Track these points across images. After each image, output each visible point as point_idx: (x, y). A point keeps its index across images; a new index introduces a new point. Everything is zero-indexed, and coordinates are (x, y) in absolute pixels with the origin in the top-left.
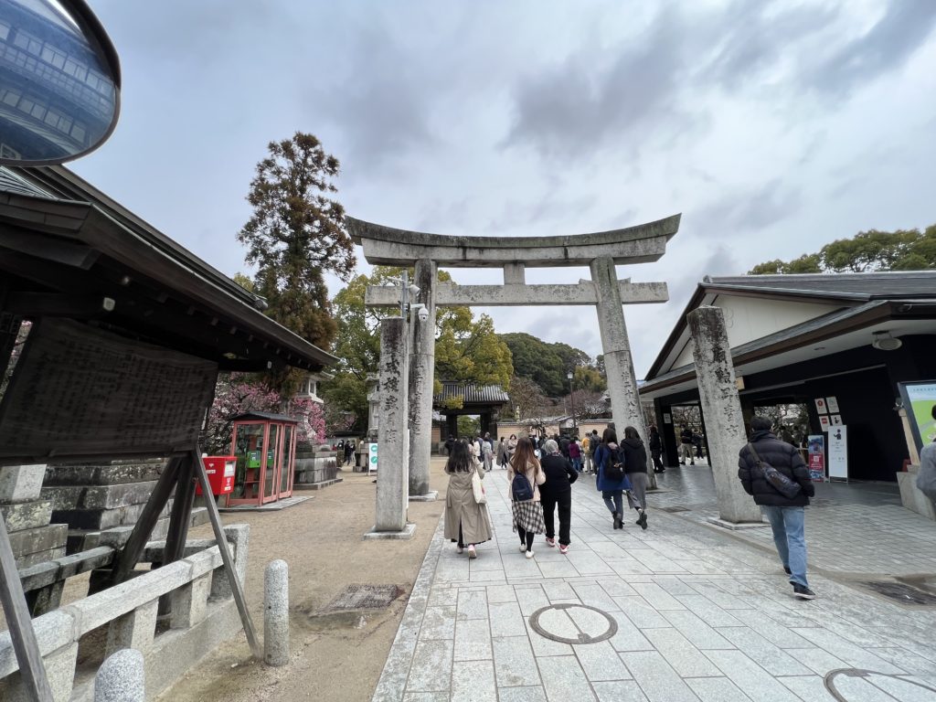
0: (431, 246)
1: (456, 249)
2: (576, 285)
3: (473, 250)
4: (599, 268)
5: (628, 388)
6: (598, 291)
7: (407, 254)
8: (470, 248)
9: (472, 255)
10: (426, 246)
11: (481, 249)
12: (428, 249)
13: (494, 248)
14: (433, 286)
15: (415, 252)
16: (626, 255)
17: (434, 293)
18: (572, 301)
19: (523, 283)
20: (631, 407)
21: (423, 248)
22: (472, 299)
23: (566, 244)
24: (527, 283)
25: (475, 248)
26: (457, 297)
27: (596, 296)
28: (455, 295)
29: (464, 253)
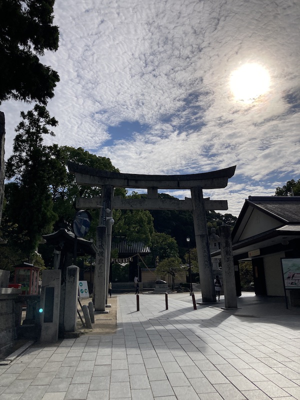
0: (111, 178)
1: (124, 180)
2: (183, 200)
4: (195, 191)
5: (205, 254)
6: (194, 204)
7: (99, 182)
8: (131, 180)
9: (132, 183)
10: (108, 178)
11: (136, 181)
12: (109, 180)
13: (143, 180)
14: (112, 199)
15: (103, 181)
17: (112, 203)
18: (181, 208)
19: (157, 199)
20: (206, 263)
22: (131, 206)
25: (133, 180)
26: (124, 205)
28: (123, 204)
29: (128, 183)
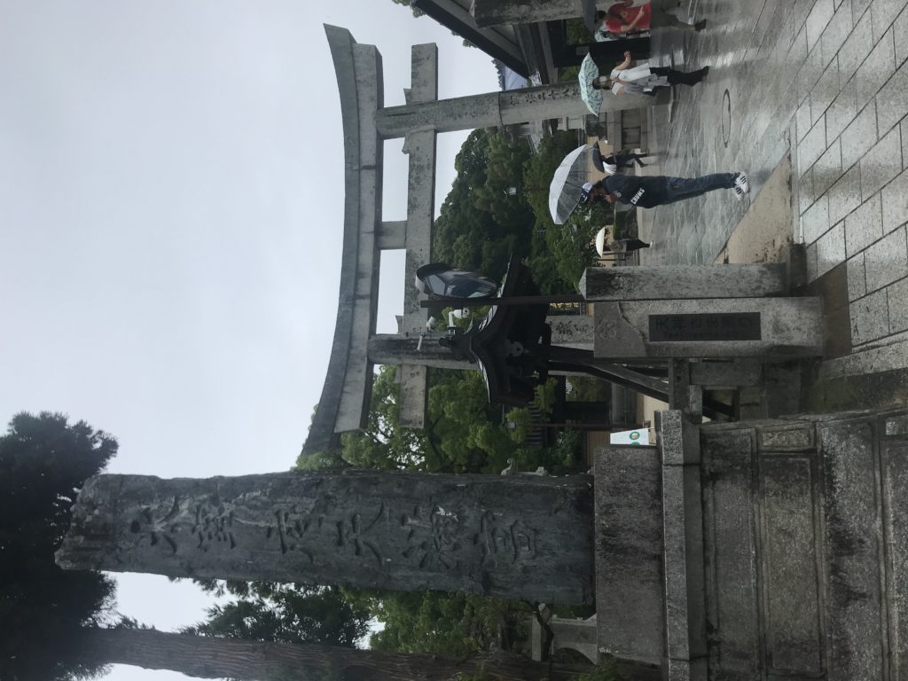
1: (356, 309)
2: (411, 158)
3: (359, 286)
4: (390, 127)
5: (547, 95)
6: (421, 129)
7: (360, 371)
8: (356, 289)
9: (365, 287)
10: (350, 346)
11: (359, 275)
12: (355, 344)
13: (358, 259)
15: (358, 361)
16: (374, 93)
18: (432, 162)
19: (406, 223)
21: (353, 352)
23: (356, 167)
24: (406, 219)
25: (356, 284)
27: (426, 131)
29: (362, 297)
